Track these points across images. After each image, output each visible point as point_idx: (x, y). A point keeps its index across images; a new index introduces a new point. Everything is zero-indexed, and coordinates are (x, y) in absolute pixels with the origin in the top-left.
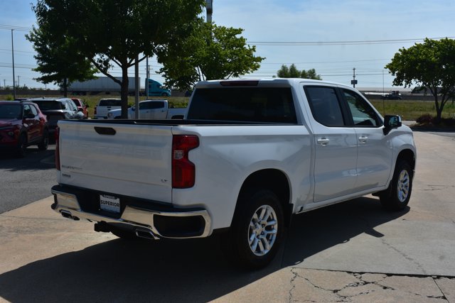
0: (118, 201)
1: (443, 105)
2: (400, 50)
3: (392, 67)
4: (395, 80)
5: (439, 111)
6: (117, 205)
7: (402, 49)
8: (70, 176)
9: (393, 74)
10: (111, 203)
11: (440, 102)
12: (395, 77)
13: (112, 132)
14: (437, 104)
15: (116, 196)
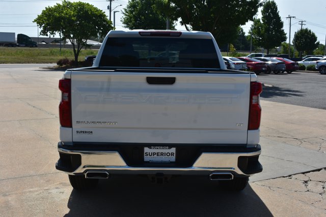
0: (173, 150)
1: (79, 51)
2: (46, 8)
3: (39, 21)
4: (42, 31)
5: (76, 55)
6: (172, 154)
7: (47, 7)
8: (92, 132)
9: (40, 27)
10: (162, 154)
11: (76, 49)
12: (42, 29)
13: (172, 81)
14: (75, 51)
15: (170, 146)
